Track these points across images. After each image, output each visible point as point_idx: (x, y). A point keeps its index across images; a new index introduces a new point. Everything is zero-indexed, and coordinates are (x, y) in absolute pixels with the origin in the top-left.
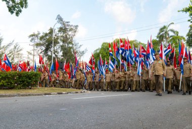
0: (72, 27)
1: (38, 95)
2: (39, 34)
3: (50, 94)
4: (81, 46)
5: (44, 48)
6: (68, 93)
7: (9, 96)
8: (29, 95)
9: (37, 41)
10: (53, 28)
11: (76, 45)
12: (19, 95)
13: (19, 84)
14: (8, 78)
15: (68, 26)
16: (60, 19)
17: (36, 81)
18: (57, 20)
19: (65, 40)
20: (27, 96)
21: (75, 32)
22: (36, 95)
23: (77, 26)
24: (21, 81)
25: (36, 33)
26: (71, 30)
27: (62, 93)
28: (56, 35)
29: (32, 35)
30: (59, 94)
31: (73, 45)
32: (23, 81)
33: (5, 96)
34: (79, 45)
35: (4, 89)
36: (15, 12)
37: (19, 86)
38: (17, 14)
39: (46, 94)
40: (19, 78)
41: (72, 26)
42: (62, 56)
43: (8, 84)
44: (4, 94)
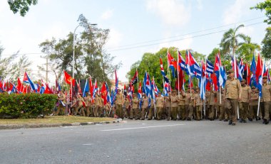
0: (101, 32)
1: (54, 126)
2: (54, 41)
3: (71, 125)
4: (113, 58)
5: (61, 61)
6: (95, 124)
7: (13, 128)
8: (41, 126)
9: (52, 51)
10: (73, 32)
11: (106, 57)
12: (26, 126)
13: (27, 111)
14: (11, 103)
15: (95, 30)
16: (83, 20)
17: (50, 107)
18: (80, 22)
19: (91, 50)
20: (37, 127)
21: (105, 38)
22: (50, 126)
23: (108, 30)
24: (29, 107)
25: (50, 40)
26: (99, 35)
27: (86, 124)
28: (78, 43)
29: (45, 44)
30: (82, 124)
31: (102, 56)
32: (32, 108)
33: (7, 128)
34: (111, 56)
35: (5, 118)
36: (19, 10)
37: (27, 114)
38: (23, 13)
39: (64, 125)
40: (27, 103)
41: (100, 30)
42: (87, 72)
43: (11, 112)
44: (5, 125)
